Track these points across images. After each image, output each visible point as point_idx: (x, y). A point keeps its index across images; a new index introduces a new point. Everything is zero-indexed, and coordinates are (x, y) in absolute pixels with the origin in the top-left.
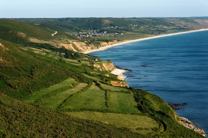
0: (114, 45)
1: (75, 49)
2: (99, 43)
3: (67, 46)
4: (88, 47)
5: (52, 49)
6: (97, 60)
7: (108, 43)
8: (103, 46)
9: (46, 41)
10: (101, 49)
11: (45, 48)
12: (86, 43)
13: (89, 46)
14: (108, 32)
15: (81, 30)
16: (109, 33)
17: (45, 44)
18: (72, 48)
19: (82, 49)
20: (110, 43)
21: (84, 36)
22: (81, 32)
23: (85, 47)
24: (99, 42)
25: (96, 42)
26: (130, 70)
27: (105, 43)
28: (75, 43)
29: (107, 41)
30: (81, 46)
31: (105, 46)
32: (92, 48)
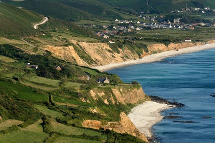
0: (181, 51)
1: (82, 57)
2: (145, 46)
3: (63, 51)
4: (116, 55)
5: (17, 56)
6: (107, 81)
7: (167, 45)
8: (155, 52)
9: (11, 38)
10: (147, 58)
11: (5, 55)
12: (111, 45)
13: (118, 52)
14: (183, 21)
15: (121, 15)
16: (186, 22)
17: (4, 45)
18: (75, 55)
19: (99, 58)
20: (172, 45)
21: (122, 28)
22: (121, 19)
23: (109, 54)
24: (145, 43)
25: (138, 44)
26: (181, 105)
27: (161, 46)
28: (84, 44)
29: (166, 41)
30: (99, 52)
31: (160, 51)
32: (125, 58)
